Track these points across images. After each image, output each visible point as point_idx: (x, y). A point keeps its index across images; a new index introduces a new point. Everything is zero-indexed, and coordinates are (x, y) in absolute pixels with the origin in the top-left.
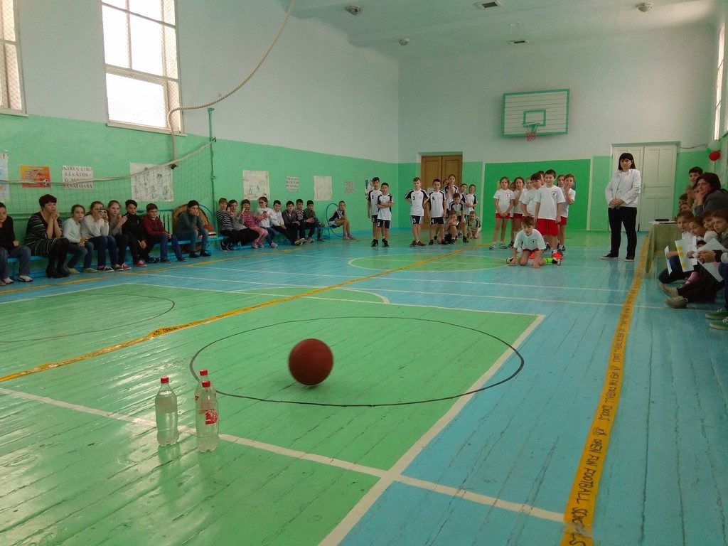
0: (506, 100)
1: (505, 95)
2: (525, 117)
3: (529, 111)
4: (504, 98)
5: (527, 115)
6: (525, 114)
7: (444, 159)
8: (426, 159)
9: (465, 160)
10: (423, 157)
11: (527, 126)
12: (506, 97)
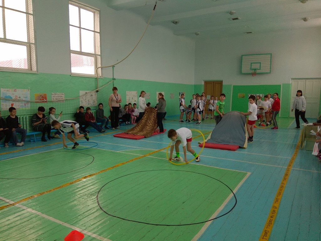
0: (243, 58)
5: (252, 65)
7: (215, 83)
9: (224, 84)
10: (205, 82)
11: (252, 70)
12: (243, 56)
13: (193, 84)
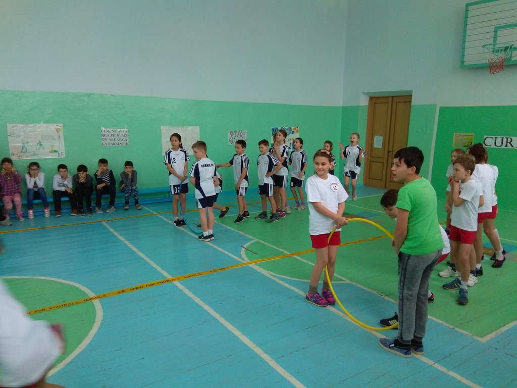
0: (470, 14)
1: (468, 5)
2: (495, 37)
3: (501, 28)
4: (467, 11)
5: (499, 33)
6: (496, 31)
7: (395, 100)
8: (375, 100)
9: (414, 102)
10: (371, 98)
11: (498, 51)
12: (470, 8)
13: (340, 103)
